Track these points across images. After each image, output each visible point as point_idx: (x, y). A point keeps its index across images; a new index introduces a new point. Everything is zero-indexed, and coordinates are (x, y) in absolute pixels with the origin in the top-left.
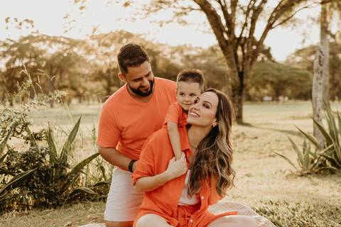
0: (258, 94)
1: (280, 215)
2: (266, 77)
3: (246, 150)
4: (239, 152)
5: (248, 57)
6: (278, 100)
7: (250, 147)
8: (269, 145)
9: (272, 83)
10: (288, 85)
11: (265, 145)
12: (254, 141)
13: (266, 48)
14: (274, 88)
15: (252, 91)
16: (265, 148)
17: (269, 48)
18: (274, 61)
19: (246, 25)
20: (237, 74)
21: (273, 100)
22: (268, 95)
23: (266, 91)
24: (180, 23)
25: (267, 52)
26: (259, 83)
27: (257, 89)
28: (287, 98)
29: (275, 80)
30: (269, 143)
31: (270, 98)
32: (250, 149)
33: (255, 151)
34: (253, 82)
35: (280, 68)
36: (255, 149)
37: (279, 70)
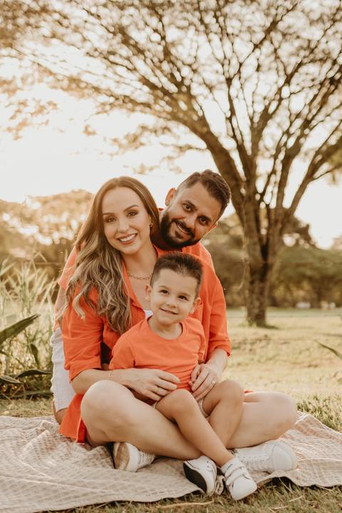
0: (288, 297)
1: (333, 414)
2: (302, 270)
3: (270, 359)
4: (259, 361)
5: (276, 221)
6: (320, 307)
7: (277, 355)
8: (307, 353)
9: (310, 279)
10: (336, 283)
11: (300, 353)
12: (284, 347)
13: (303, 225)
14: (314, 288)
15: (280, 292)
16: (301, 357)
17: (308, 226)
18: (314, 246)
19: (274, 172)
20: (258, 248)
21: (312, 307)
22: (305, 300)
23: (301, 293)
24: (171, 170)
25: (304, 232)
26: (290, 279)
27: (288, 289)
28: (333, 305)
29: (316, 275)
30: (308, 349)
31: (308, 305)
32: (277, 358)
33: (285, 361)
34: (282, 278)
35: (323, 256)
36: (285, 358)
37: (322, 259)
